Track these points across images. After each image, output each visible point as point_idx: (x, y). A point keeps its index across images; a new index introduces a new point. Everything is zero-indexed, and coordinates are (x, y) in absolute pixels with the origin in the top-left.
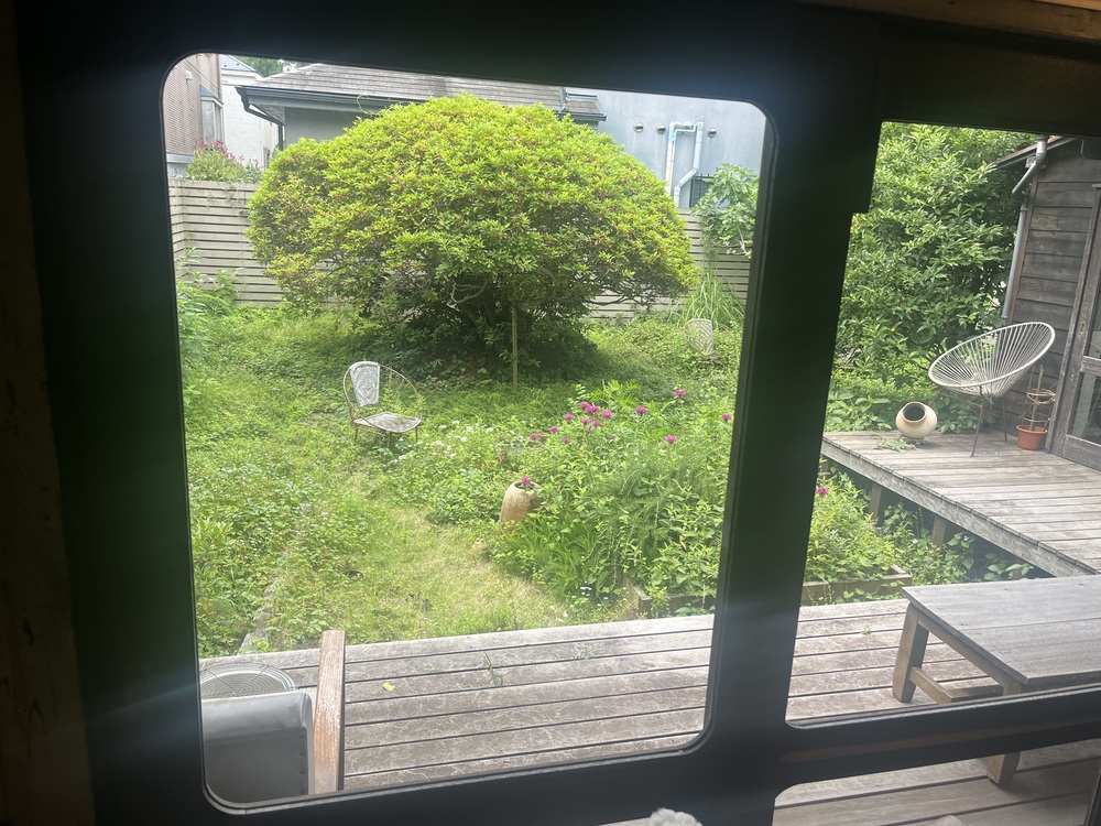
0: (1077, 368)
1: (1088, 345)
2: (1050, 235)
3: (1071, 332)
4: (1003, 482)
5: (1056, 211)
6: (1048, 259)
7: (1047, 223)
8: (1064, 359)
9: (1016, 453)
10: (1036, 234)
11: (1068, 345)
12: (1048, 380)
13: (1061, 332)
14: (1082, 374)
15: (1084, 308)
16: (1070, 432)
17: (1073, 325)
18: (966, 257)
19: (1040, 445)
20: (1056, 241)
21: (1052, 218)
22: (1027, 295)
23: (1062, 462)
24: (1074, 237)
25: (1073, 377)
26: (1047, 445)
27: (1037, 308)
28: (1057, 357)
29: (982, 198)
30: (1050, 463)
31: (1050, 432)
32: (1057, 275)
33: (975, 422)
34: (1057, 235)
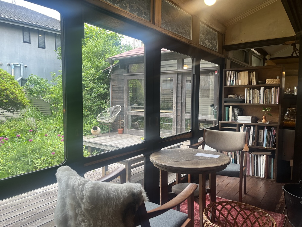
0: (127, 114)
1: (128, 109)
2: (116, 86)
3: (124, 106)
4: (117, 140)
5: (117, 81)
6: (117, 91)
7: (115, 84)
8: (124, 112)
9: (118, 135)
10: (114, 86)
11: (124, 109)
12: (122, 118)
13: (122, 107)
14: (128, 115)
15: (126, 101)
16: (128, 128)
17: (124, 105)
18: (100, 92)
19: (123, 132)
20: (118, 87)
21: (116, 82)
22: (114, 100)
23: (128, 135)
24: (121, 86)
25: (126, 116)
26: (124, 132)
27: (117, 102)
28: (122, 112)
29: (101, 79)
30: (125, 135)
31: (124, 129)
32: (119, 95)
33: (109, 130)
34: (118, 86)
